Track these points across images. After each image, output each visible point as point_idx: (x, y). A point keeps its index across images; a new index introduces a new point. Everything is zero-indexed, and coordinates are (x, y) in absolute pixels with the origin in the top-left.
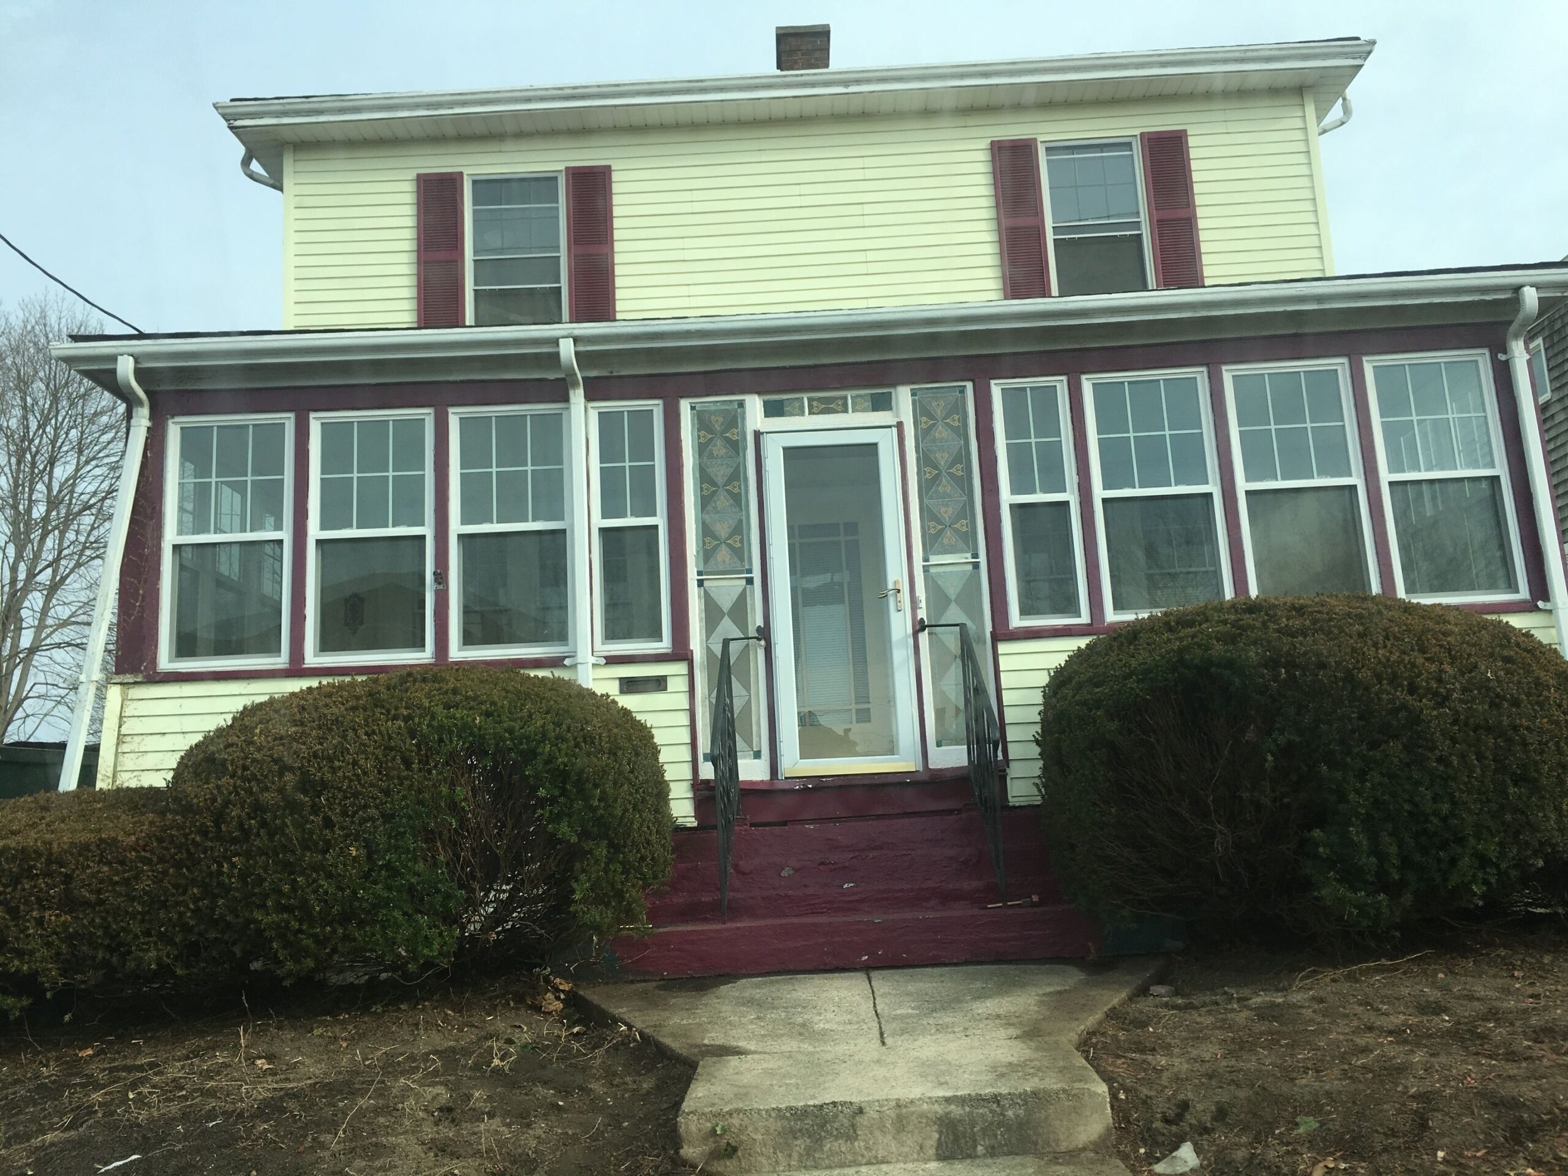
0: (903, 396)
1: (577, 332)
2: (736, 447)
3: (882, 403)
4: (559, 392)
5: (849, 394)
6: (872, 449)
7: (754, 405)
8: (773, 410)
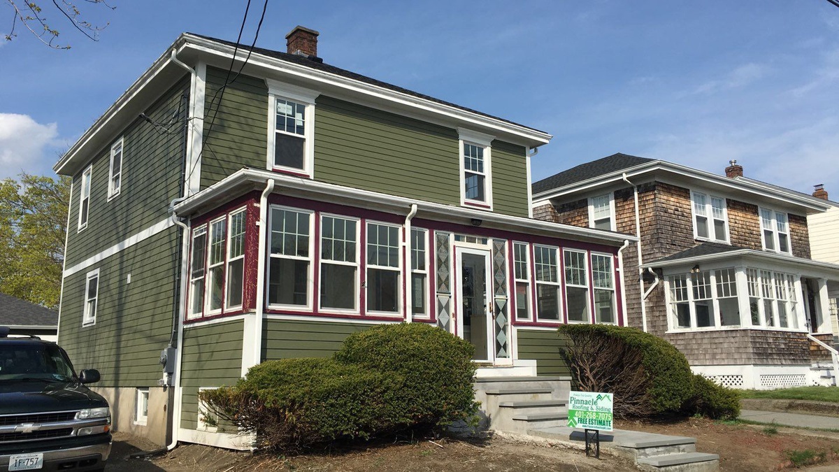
0: (490, 241)
1: (418, 203)
2: (447, 249)
3: (485, 242)
4: (401, 220)
5: (477, 237)
6: (483, 257)
7: (452, 236)
8: (457, 238)
